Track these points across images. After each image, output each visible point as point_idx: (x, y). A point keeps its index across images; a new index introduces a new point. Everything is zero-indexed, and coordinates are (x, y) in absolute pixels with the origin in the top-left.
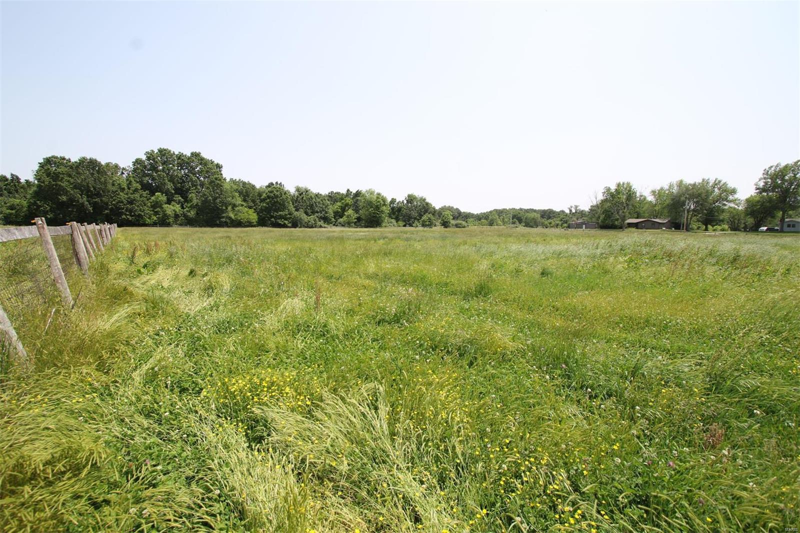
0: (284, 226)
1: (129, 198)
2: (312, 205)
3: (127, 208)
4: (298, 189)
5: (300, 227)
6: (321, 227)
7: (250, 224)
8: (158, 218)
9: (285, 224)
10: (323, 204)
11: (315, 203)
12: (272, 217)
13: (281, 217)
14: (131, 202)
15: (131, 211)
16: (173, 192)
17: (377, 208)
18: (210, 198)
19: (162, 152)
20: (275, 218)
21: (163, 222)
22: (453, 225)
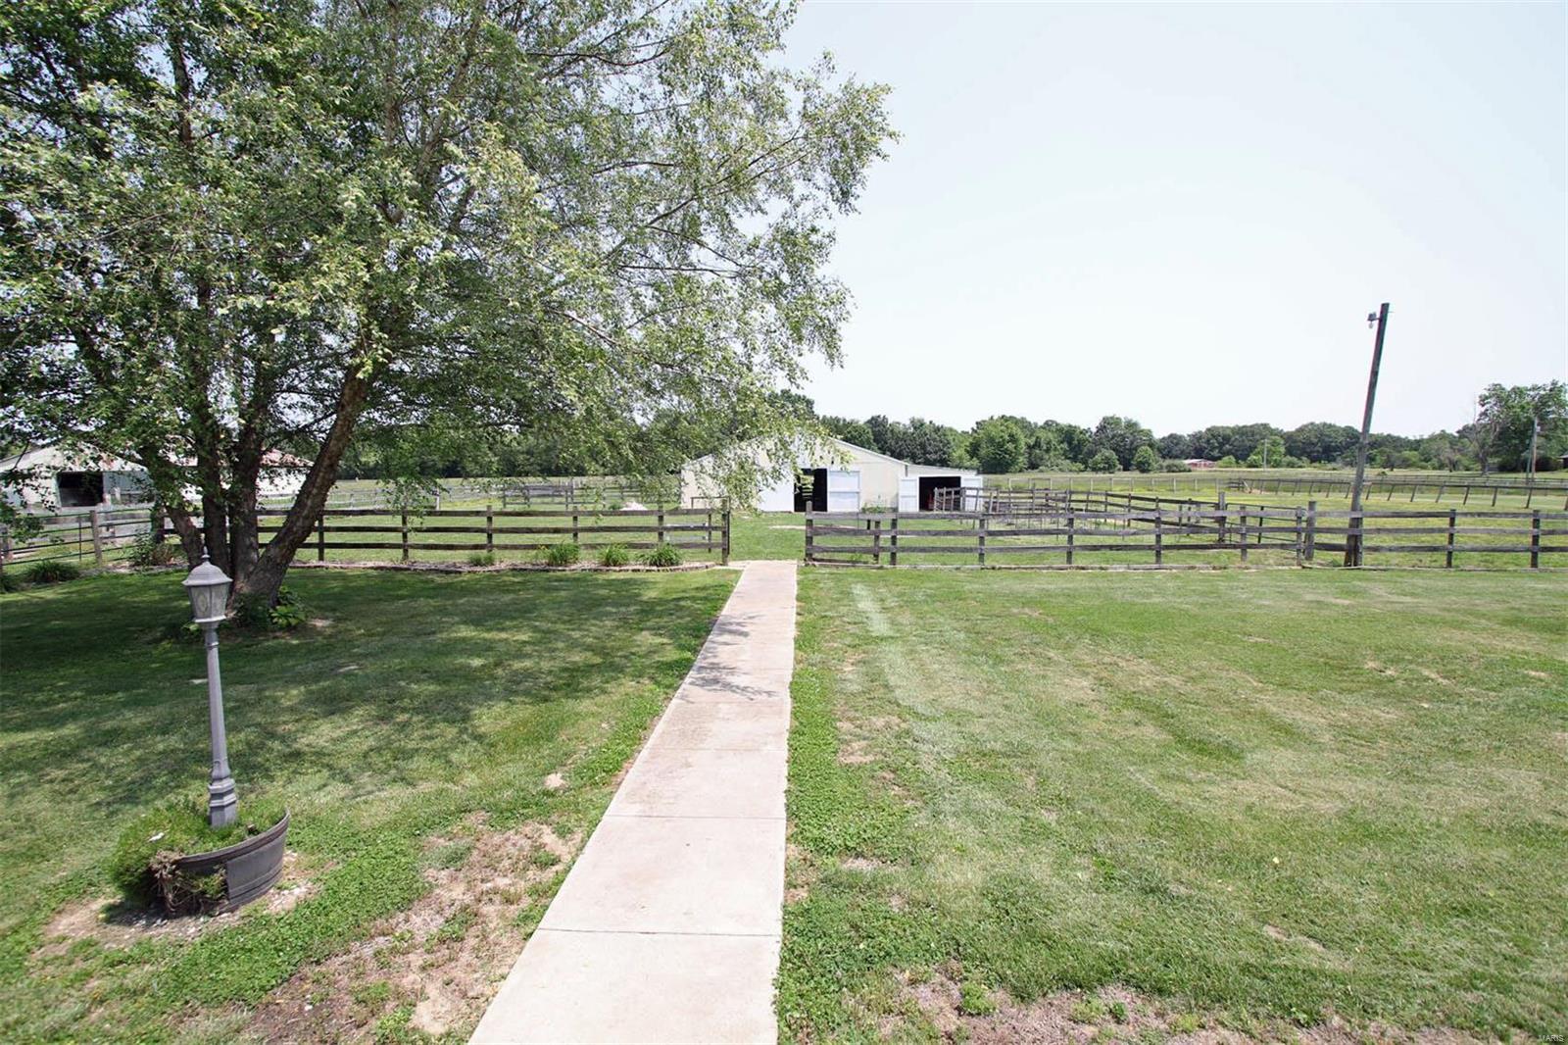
22: (1161, 468)
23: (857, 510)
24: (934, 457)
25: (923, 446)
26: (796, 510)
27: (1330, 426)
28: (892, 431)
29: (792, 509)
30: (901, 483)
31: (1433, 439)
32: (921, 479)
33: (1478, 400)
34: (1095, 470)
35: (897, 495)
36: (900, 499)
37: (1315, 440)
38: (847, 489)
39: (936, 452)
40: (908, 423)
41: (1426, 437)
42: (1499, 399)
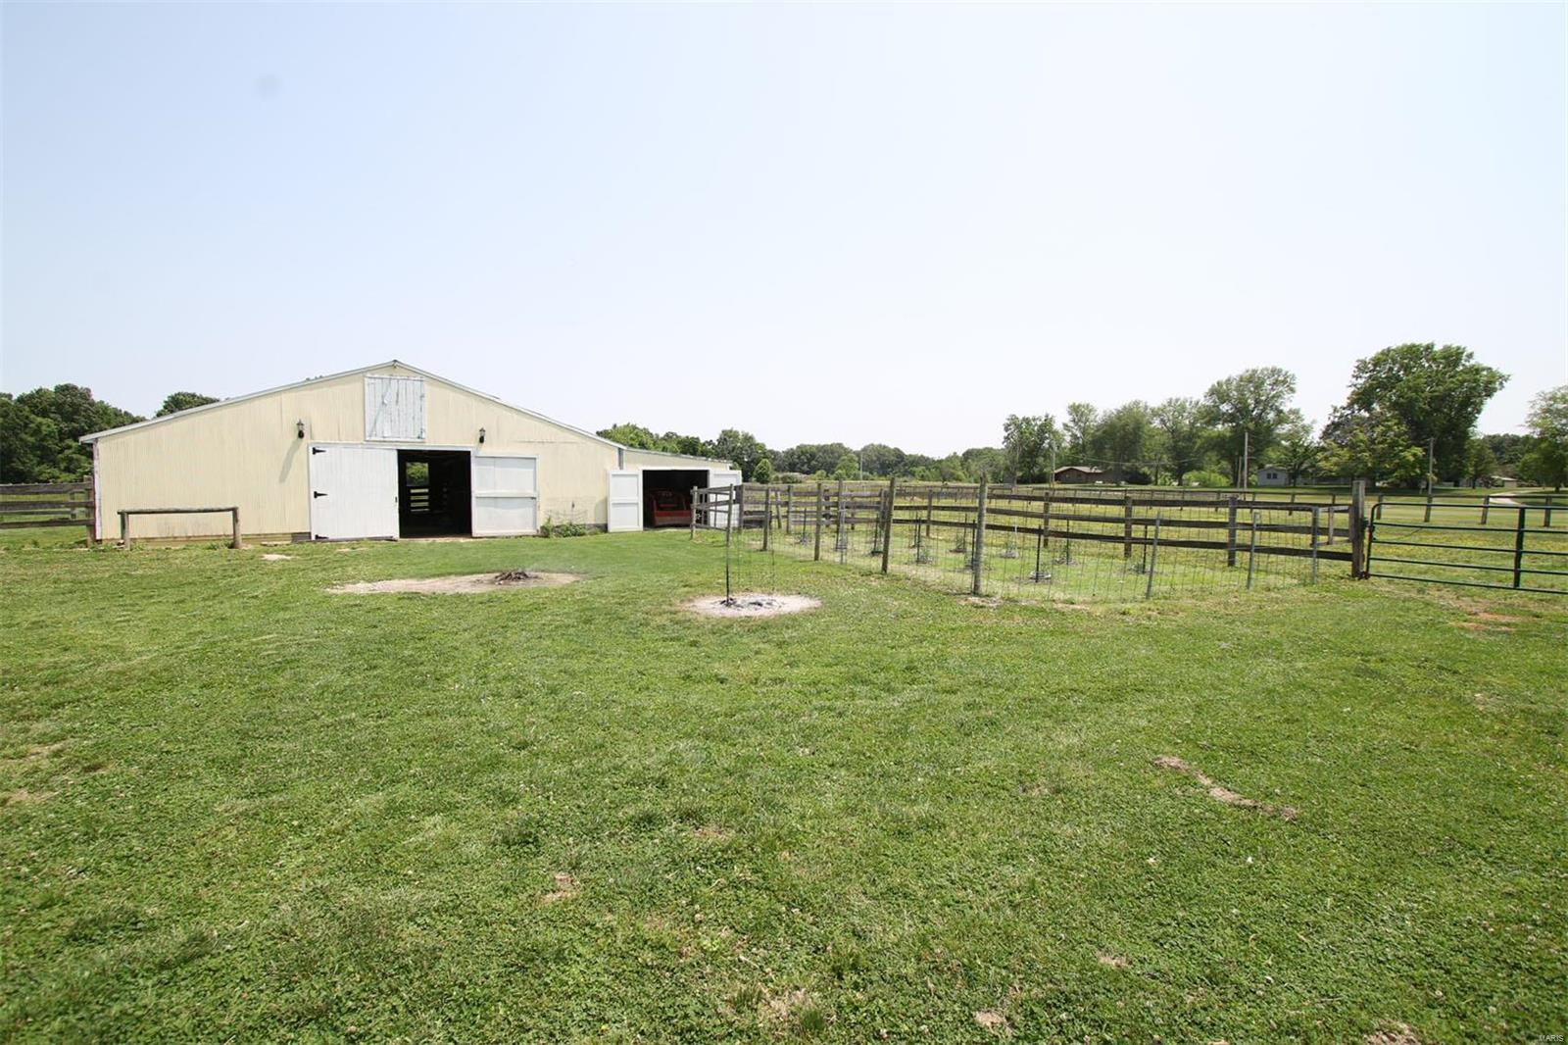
23: (531, 531)
26: (403, 534)
27: (885, 447)
29: (395, 532)
30: (613, 481)
31: (949, 459)
32: (646, 473)
33: (1003, 428)
35: (606, 501)
36: (612, 511)
37: (875, 458)
38: (514, 492)
41: (944, 458)
42: (1018, 427)
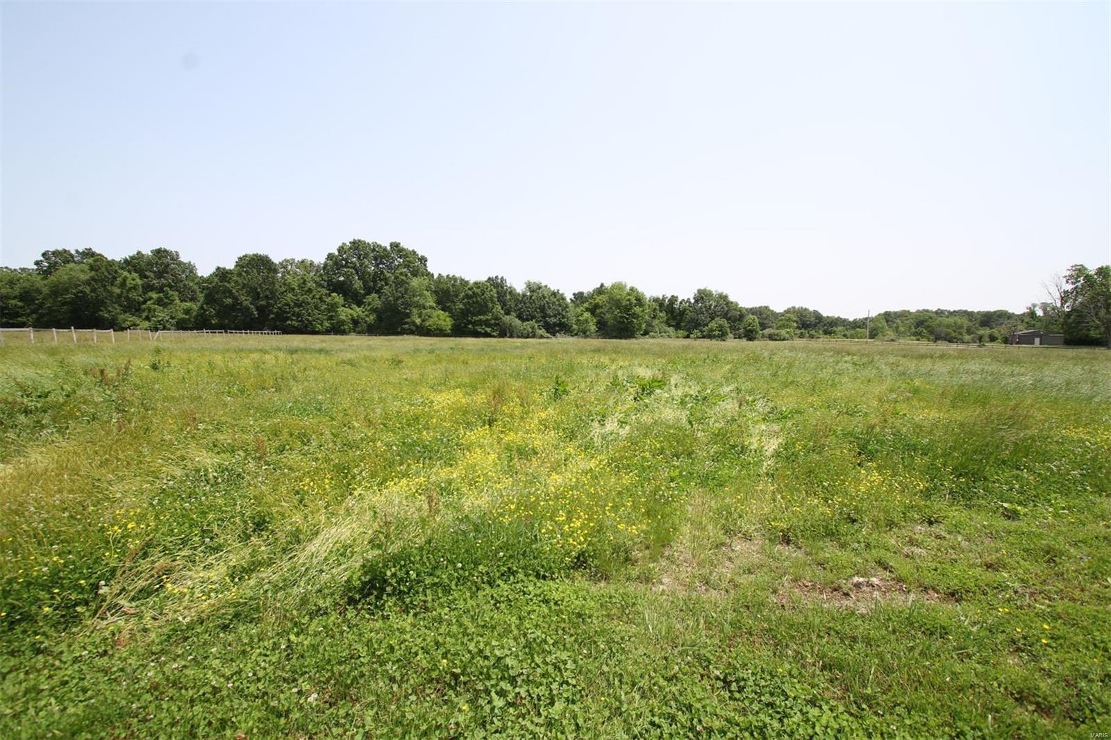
0: (487, 335)
1: (298, 300)
2: (544, 306)
3: (294, 312)
4: (529, 286)
5: (511, 336)
6: (542, 337)
7: (440, 333)
8: (331, 324)
9: (486, 331)
10: (560, 305)
11: (548, 303)
12: (470, 322)
13: (480, 323)
14: (299, 305)
15: (299, 315)
16: (362, 292)
17: (627, 309)
18: (391, 298)
19: (356, 245)
20: (474, 324)
21: (337, 329)
22: (763, 336)
24: (553, 320)
25: (542, 309)
28: (510, 293)
34: (710, 336)
39: (555, 316)
40: (524, 287)
